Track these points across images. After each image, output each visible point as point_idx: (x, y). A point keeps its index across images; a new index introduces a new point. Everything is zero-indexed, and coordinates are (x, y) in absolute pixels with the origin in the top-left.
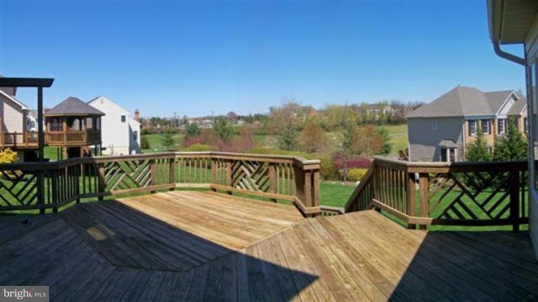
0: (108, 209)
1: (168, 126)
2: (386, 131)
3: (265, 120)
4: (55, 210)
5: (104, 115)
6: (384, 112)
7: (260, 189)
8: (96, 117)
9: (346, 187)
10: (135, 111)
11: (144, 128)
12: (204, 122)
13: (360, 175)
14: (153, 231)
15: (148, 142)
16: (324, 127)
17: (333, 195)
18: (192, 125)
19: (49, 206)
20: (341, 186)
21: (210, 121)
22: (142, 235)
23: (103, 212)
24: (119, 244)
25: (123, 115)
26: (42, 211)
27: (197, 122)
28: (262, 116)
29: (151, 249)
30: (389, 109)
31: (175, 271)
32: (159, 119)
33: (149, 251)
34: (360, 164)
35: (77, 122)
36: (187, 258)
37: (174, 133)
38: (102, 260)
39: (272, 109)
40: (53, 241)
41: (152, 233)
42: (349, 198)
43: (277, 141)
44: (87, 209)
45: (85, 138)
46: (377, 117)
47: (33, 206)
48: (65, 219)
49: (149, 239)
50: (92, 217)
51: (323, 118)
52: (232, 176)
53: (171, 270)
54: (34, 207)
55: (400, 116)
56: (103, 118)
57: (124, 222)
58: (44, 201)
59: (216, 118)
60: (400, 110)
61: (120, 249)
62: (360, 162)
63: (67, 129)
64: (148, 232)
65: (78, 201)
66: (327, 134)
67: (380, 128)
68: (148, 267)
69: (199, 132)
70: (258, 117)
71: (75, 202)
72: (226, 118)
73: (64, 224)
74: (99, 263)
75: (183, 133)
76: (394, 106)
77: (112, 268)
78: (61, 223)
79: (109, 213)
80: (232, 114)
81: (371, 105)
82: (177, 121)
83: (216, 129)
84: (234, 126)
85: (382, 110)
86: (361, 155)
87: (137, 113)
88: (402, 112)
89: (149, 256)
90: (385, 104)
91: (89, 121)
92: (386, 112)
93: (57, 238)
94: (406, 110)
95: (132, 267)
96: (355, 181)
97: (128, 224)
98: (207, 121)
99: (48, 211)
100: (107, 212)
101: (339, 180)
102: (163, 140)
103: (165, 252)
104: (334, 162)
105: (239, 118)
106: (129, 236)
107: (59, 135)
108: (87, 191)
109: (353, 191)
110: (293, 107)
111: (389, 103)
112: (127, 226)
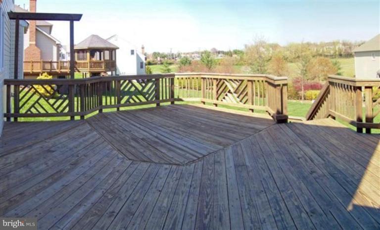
0: (123, 117)
1: (166, 58)
2: (338, 62)
3: (241, 54)
4: (82, 117)
5: (118, 48)
6: (337, 49)
7: (241, 101)
8: (112, 50)
9: (304, 104)
10: (141, 47)
11: (148, 60)
12: (193, 55)
13: (315, 95)
14: (159, 134)
15: (151, 71)
16: (286, 59)
17: (294, 110)
18: (184, 57)
19: (77, 114)
20: (301, 104)
21: (198, 55)
22: (151, 137)
23: (120, 119)
24: (133, 143)
25: (132, 49)
26: (72, 118)
27: (188, 55)
28: (239, 51)
29: (158, 148)
30: (341, 46)
31: (178, 165)
32: (159, 53)
33: (157, 149)
34: (314, 87)
35: (98, 54)
36: (188, 155)
37: (170, 64)
38: (121, 156)
39: (246, 46)
40: (81, 140)
41: (159, 136)
42: (306, 112)
43: (250, 69)
44: (109, 117)
45: (103, 65)
46: (332, 52)
47: (65, 113)
48: (90, 124)
49: (157, 140)
50: (112, 123)
51: (285, 52)
52: (217, 92)
53: (175, 164)
54: (66, 115)
55: (349, 51)
56: (117, 51)
57: (136, 126)
58: (74, 111)
59: (202, 53)
60: (348, 47)
61: (134, 147)
62: (314, 85)
63: (90, 59)
64: (155, 134)
65: (101, 111)
66: (289, 64)
67: (334, 60)
68: (157, 162)
69: (190, 63)
70: (236, 52)
71: (97, 112)
72: (210, 53)
73: (90, 128)
74: (118, 158)
75: (177, 64)
76: (344, 44)
77: (129, 162)
78: (87, 127)
79: (124, 120)
80: (214, 49)
81: (327, 43)
82: (172, 55)
83: (202, 60)
84: (216, 58)
85: (335, 47)
86: (315, 80)
87: (143, 48)
88: (350, 48)
89: (157, 153)
90: (338, 43)
91: (107, 53)
92: (339, 49)
93: (84, 138)
94: (353, 47)
95: (144, 161)
96: (311, 99)
97: (139, 128)
98: (195, 55)
99: (77, 118)
100: (122, 119)
101: (298, 99)
102: (162, 69)
103: (170, 150)
104: (295, 85)
105: (219, 52)
106: (141, 137)
107: (84, 63)
108: (109, 103)
109: (310, 107)
110: (262, 44)
111: (341, 42)
112: (139, 130)
